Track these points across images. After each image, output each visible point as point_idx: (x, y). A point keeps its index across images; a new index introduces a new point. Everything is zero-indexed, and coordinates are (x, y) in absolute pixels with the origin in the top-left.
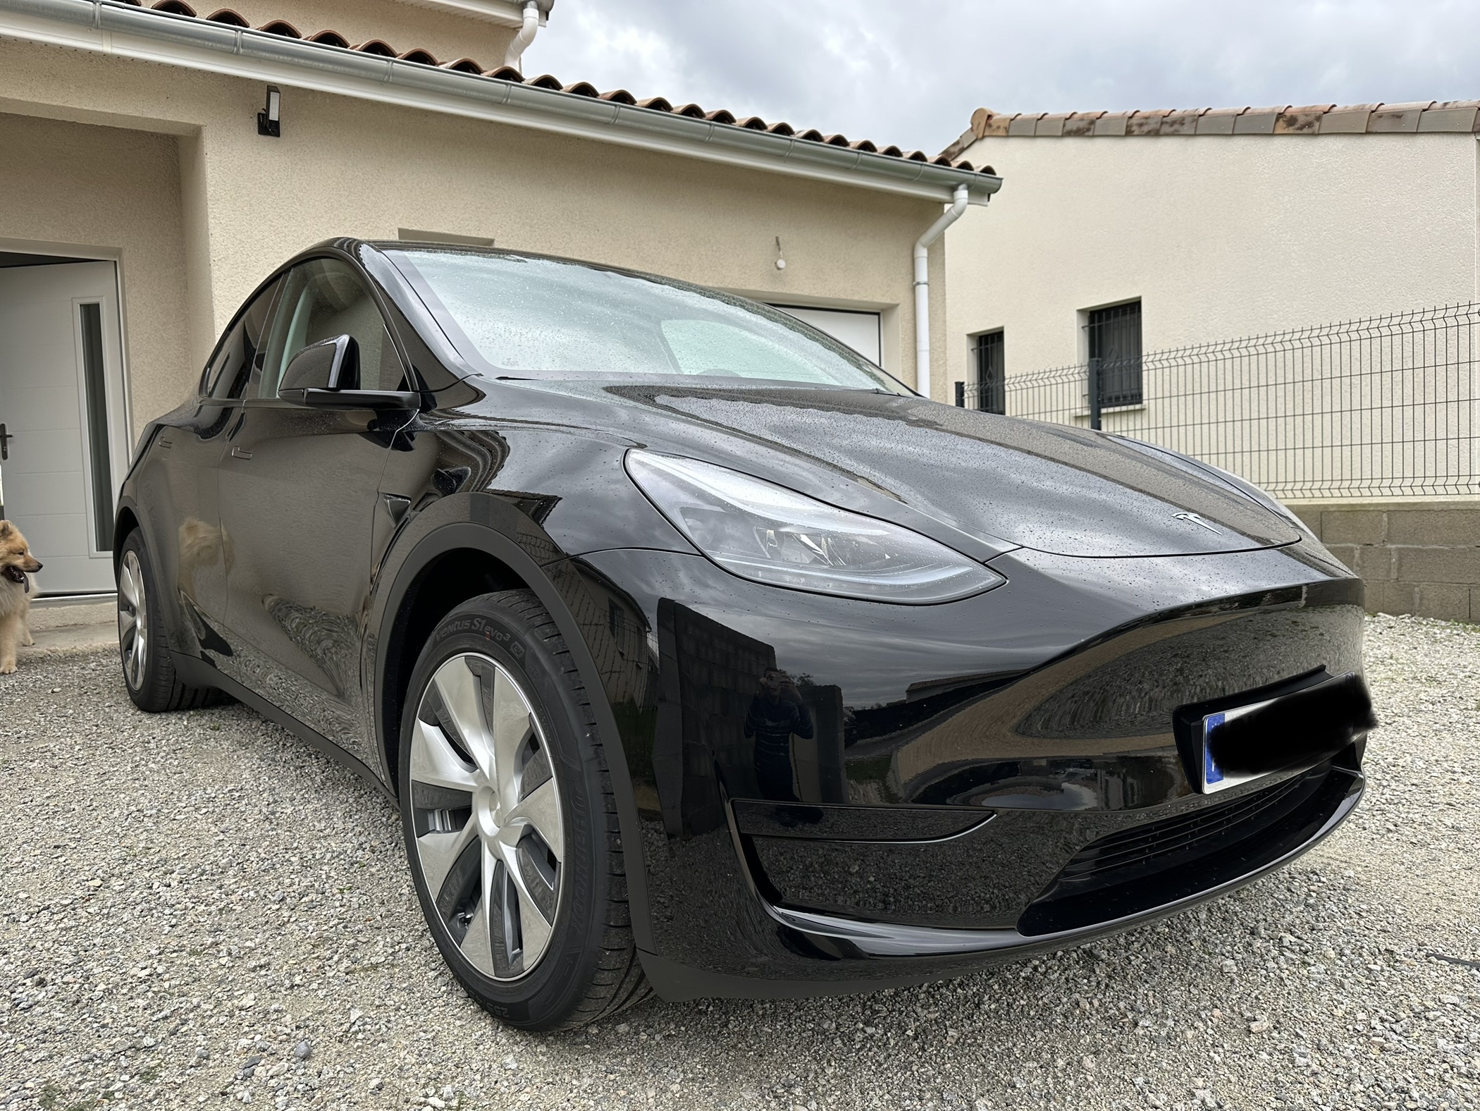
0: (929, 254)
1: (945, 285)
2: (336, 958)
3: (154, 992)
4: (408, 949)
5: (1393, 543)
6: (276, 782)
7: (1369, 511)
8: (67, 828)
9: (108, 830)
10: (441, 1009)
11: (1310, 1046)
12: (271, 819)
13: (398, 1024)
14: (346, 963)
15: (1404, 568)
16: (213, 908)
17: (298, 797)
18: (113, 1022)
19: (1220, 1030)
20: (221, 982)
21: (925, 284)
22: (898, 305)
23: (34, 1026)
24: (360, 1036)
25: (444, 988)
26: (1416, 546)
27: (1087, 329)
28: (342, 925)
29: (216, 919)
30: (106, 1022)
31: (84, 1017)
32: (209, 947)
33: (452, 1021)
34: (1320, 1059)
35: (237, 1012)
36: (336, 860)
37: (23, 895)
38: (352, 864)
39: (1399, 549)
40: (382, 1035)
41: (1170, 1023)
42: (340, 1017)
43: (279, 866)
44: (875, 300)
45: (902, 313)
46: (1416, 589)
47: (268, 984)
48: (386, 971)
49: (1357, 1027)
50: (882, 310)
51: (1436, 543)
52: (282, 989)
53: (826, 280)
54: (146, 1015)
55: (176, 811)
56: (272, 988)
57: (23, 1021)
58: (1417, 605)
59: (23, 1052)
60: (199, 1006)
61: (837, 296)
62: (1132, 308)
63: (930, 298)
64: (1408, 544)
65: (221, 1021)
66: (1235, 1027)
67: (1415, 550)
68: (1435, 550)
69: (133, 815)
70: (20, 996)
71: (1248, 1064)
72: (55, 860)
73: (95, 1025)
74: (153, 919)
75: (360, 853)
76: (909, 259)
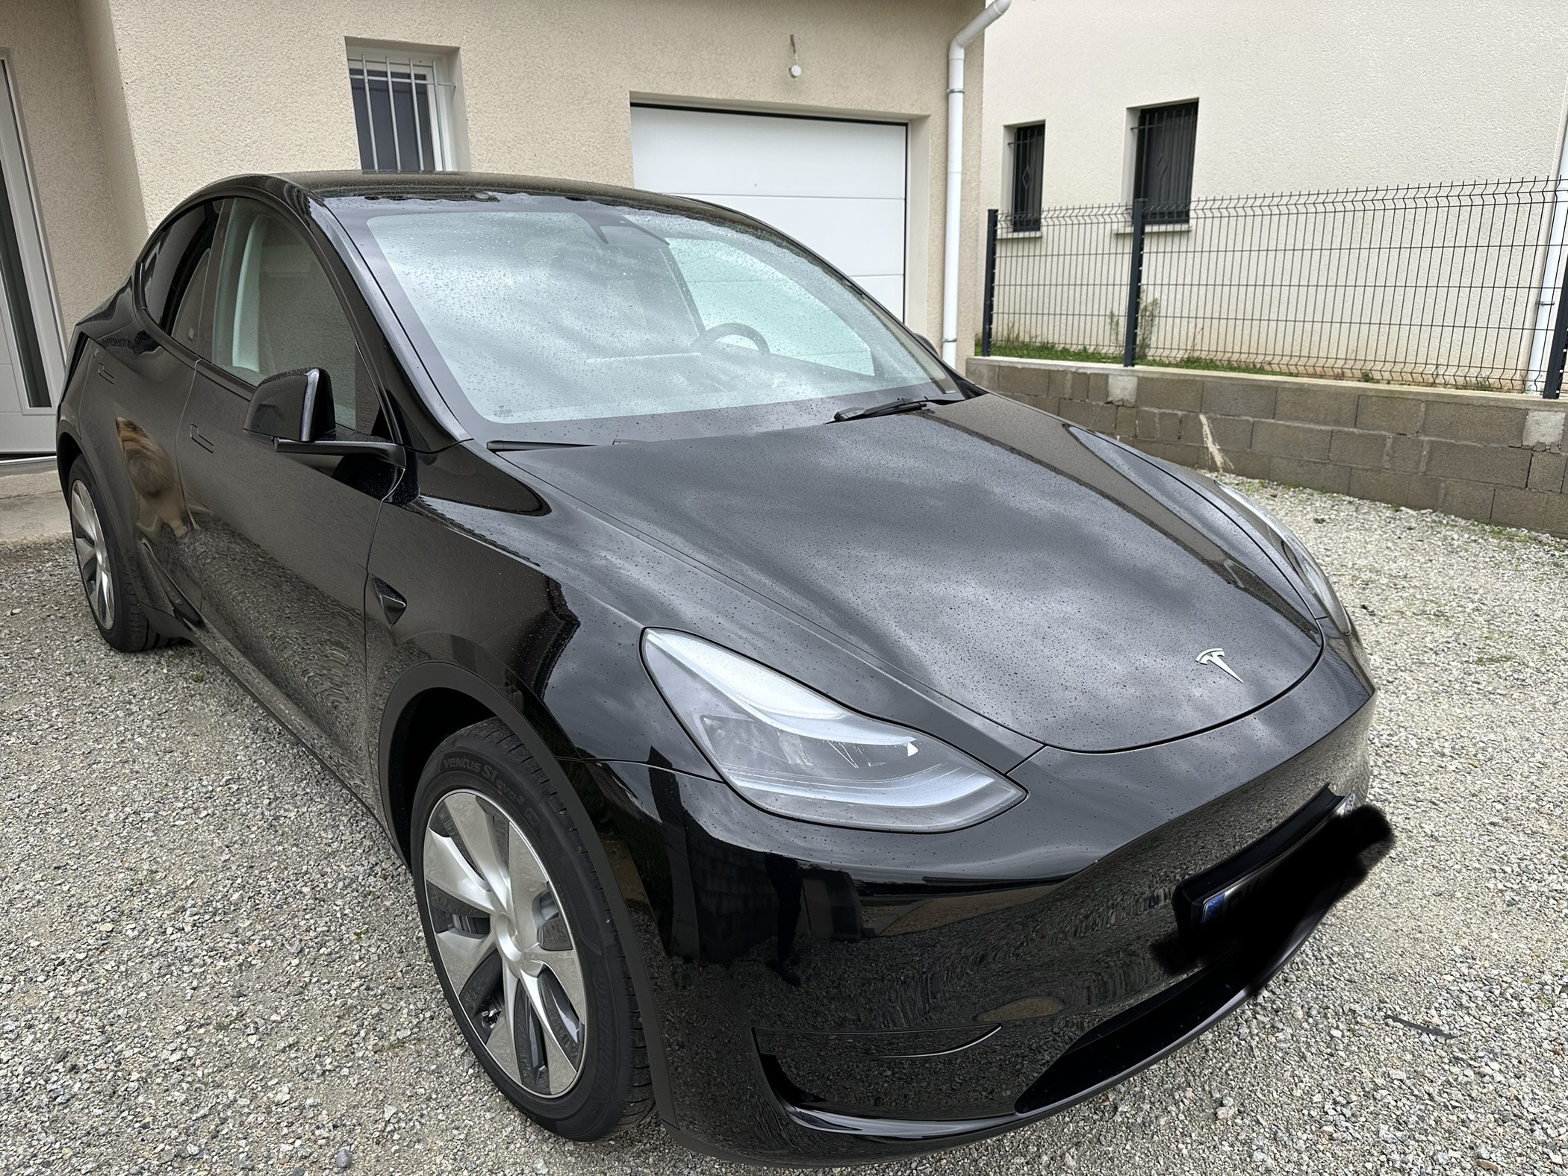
0: (966, 54)
1: (982, 92)
2: (362, 1033)
3: (188, 1082)
4: (432, 1018)
5: (1426, 435)
6: (273, 766)
7: (1408, 399)
8: (63, 838)
9: (107, 843)
10: (471, 1098)
11: (1268, 1136)
12: (275, 826)
13: (431, 1118)
14: (373, 1040)
15: (1433, 462)
16: (232, 962)
17: (300, 792)
18: (154, 1121)
19: (1190, 1114)
20: (252, 1067)
21: (960, 92)
22: (928, 116)
23: (75, 1126)
24: (396, 1137)
25: (471, 1071)
26: (1448, 441)
27: (1136, 131)
28: (364, 987)
29: (237, 978)
30: (146, 1120)
31: (123, 1115)
32: (236, 1019)
33: (482, 1113)
34: (1275, 1151)
35: (274, 1108)
36: (349, 890)
37: (34, 943)
38: (365, 896)
39: (1431, 441)
40: (416, 1133)
41: (1146, 1107)
42: (374, 1111)
43: (291, 900)
44: (903, 111)
45: (934, 126)
46: (1443, 485)
47: (300, 1071)
48: (413, 1047)
49: (1312, 1113)
50: (911, 120)
51: (1470, 439)
52: (315, 1076)
53: (848, 88)
54: (185, 1112)
55: (174, 814)
56: (304, 1075)
57: (64, 1118)
58: (1440, 500)
59: (70, 1158)
60: (235, 1101)
61: (859, 107)
62: (1189, 109)
63: (965, 107)
64: (1443, 437)
65: (260, 1120)
66: (1204, 1111)
67: (1448, 444)
68: (1467, 446)
69: (131, 819)
70: (55, 1086)
71: (1211, 1156)
72: (59, 887)
73: (137, 1125)
74: (174, 979)
75: (372, 879)
76: (944, 60)
